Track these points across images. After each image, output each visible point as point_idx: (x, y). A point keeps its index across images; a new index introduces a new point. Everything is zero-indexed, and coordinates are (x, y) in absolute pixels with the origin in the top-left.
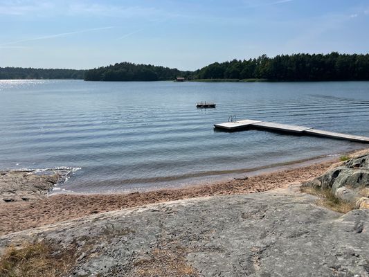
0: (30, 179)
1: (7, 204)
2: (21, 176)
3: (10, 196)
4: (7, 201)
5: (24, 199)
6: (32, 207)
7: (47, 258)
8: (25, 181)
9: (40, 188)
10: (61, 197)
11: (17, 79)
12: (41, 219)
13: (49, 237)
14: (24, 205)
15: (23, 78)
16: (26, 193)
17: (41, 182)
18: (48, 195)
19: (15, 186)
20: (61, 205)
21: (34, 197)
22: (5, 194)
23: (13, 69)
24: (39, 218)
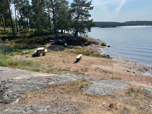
0: (137, 66)
1: (127, 72)
2: (134, 63)
3: (129, 70)
4: (128, 71)
5: (134, 73)
6: (136, 76)
7: (144, 95)
8: (135, 66)
9: (140, 70)
10: (148, 77)
11: (140, 25)
12: (139, 82)
13: (145, 88)
14: (133, 74)
15: (142, 25)
16: (135, 70)
17: (141, 68)
18: (143, 74)
19: (131, 67)
20: (148, 80)
21: (137, 73)
22: (127, 68)
23: (139, 22)
24: (138, 81)
